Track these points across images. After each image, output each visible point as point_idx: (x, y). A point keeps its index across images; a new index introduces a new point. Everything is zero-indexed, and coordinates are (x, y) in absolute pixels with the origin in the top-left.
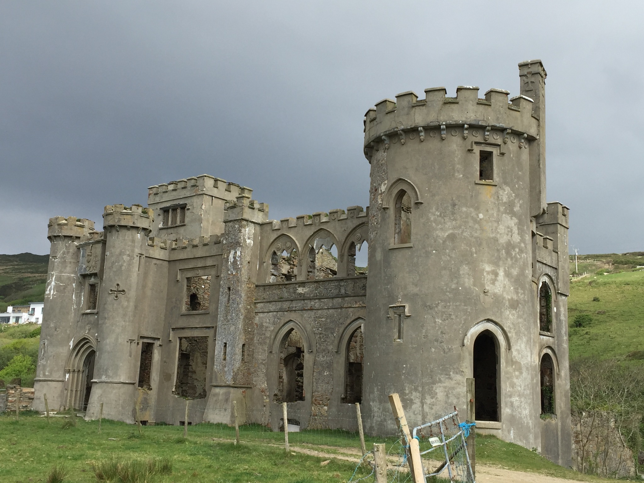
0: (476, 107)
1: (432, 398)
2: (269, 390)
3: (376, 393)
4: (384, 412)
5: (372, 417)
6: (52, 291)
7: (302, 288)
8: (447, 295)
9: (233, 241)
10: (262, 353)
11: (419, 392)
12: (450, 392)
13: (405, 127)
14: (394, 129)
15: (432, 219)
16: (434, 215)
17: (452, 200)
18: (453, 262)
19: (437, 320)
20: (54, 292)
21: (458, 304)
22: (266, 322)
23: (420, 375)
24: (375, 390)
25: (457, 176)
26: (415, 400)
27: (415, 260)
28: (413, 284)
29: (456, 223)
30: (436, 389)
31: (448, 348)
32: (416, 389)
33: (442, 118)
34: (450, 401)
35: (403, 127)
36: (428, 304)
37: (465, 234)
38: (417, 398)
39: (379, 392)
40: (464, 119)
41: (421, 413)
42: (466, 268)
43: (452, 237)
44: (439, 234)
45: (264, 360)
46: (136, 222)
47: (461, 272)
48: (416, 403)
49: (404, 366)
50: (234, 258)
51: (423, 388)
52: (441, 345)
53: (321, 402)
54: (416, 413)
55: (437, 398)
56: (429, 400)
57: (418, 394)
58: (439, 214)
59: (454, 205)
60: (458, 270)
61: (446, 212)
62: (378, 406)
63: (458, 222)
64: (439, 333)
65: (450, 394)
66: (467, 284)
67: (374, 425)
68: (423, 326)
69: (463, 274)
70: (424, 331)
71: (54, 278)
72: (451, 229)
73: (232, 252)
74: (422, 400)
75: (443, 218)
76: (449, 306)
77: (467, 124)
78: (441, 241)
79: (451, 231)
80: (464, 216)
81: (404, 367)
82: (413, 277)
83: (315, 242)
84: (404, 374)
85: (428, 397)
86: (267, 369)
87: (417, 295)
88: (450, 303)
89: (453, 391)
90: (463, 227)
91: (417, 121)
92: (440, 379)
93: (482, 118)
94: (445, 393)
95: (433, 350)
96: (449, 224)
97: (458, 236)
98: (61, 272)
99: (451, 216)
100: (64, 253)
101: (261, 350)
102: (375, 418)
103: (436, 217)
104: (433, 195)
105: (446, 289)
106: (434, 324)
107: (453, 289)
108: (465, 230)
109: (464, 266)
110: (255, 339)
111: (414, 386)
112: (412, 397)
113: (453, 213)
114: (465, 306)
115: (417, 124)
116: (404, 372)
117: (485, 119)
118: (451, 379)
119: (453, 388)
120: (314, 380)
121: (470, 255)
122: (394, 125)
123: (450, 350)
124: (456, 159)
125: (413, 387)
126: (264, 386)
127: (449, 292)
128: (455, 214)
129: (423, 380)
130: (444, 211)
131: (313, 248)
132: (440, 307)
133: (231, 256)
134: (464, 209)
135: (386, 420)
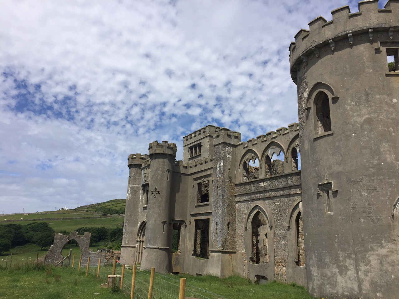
0: (378, 15)
1: (366, 265)
2: (247, 254)
3: (314, 259)
4: (322, 277)
5: (313, 280)
6: (129, 195)
7: (263, 183)
8: (371, 171)
9: (219, 156)
10: (241, 228)
11: (353, 259)
12: (384, 259)
13: (318, 44)
14: (309, 48)
15: (348, 108)
16: (350, 105)
17: (365, 90)
18: (373, 142)
19: (363, 193)
20: (130, 196)
21: (382, 177)
22: (243, 208)
23: (351, 244)
24: (313, 257)
25: (367, 71)
26: (349, 266)
27: (337, 144)
28: (337, 163)
29: (371, 109)
30: (369, 257)
31: (377, 218)
32: (349, 257)
33: (348, 28)
34: (384, 268)
35: (316, 44)
36: (353, 180)
37: (381, 117)
38: (351, 265)
39: (316, 259)
40: (368, 25)
41: (356, 279)
42: (386, 145)
43: (369, 121)
44: (356, 120)
45: (243, 233)
46: (165, 151)
47: (382, 150)
48: (350, 270)
49: (336, 235)
50: (220, 167)
51: (356, 255)
52: (369, 215)
53: (281, 264)
54: (351, 279)
55: (371, 265)
56: (363, 268)
57: (352, 261)
58: (354, 103)
59: (367, 95)
60: (379, 148)
61: (360, 101)
62: (317, 271)
63: (373, 108)
64: (367, 205)
65: (384, 261)
66: (388, 160)
67: (315, 287)
68: (350, 199)
69: (384, 151)
70: (351, 204)
71: (130, 188)
72: (367, 114)
73: (219, 164)
74: (356, 267)
75: (358, 106)
76: (374, 180)
77: (371, 29)
78: (359, 126)
79: (367, 116)
80: (378, 102)
81: (336, 237)
82: (336, 158)
83: (269, 151)
84: (336, 242)
85: (362, 264)
86: (245, 240)
87: (341, 172)
88: (373, 177)
89: (387, 259)
90: (378, 112)
91: (327, 36)
92: (372, 247)
93: (385, 22)
94: (379, 261)
95: (362, 220)
96: (364, 110)
97: (374, 120)
98: (133, 184)
99: (366, 104)
100: (135, 174)
101: (240, 227)
102: (315, 281)
103: (352, 106)
104: (348, 90)
105: (369, 165)
106: (360, 197)
107: (376, 165)
108: (381, 113)
109: (384, 144)
110: (237, 219)
111: (348, 254)
112: (347, 264)
113: (368, 101)
114: (389, 179)
115: (327, 38)
116: (336, 240)
117: (387, 22)
118: (382, 247)
119: (387, 256)
120: (275, 247)
121: (388, 134)
122: (309, 45)
123: (379, 220)
124: (364, 58)
125: (346, 254)
126: (244, 251)
127: (372, 168)
128: (369, 101)
129: (356, 249)
130: (358, 101)
131: (268, 155)
132: (364, 182)
133: (218, 166)
134: (378, 97)
135: (324, 284)
